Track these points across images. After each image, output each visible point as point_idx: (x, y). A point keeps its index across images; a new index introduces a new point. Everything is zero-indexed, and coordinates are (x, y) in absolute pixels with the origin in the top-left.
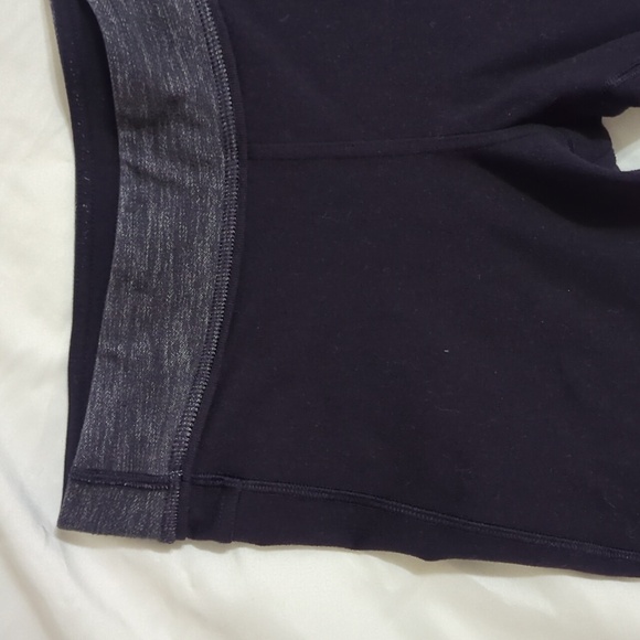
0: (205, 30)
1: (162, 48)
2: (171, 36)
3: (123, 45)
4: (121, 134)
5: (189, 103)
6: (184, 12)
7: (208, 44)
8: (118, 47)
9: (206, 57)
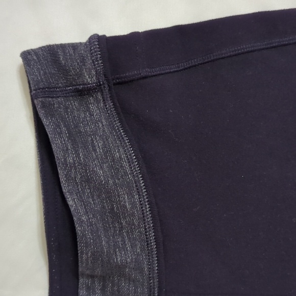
0: (144, 220)
1: (115, 231)
2: (122, 223)
3: (89, 236)
4: (81, 280)
5: (129, 268)
6: (132, 208)
7: (145, 229)
8: (86, 237)
9: (143, 237)
